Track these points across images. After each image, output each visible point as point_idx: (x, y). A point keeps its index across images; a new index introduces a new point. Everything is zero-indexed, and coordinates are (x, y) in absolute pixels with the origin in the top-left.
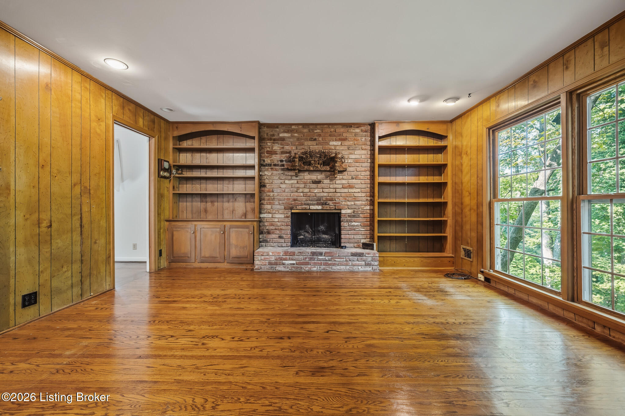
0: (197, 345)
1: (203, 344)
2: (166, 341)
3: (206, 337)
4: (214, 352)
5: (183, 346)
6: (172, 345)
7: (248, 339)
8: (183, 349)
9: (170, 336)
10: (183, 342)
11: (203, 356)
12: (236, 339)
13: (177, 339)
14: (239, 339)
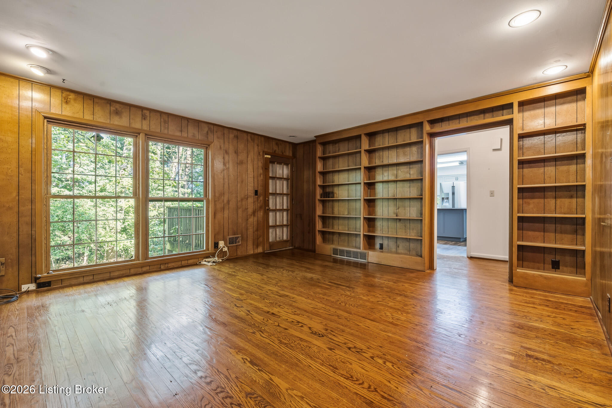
0: (331, 331)
1: (327, 330)
2: (355, 345)
3: (321, 335)
4: (323, 321)
5: (342, 334)
6: (350, 338)
7: (293, 322)
8: (343, 331)
9: (351, 349)
10: (341, 338)
11: (331, 321)
12: (300, 325)
13: (345, 344)
14: (298, 324)
